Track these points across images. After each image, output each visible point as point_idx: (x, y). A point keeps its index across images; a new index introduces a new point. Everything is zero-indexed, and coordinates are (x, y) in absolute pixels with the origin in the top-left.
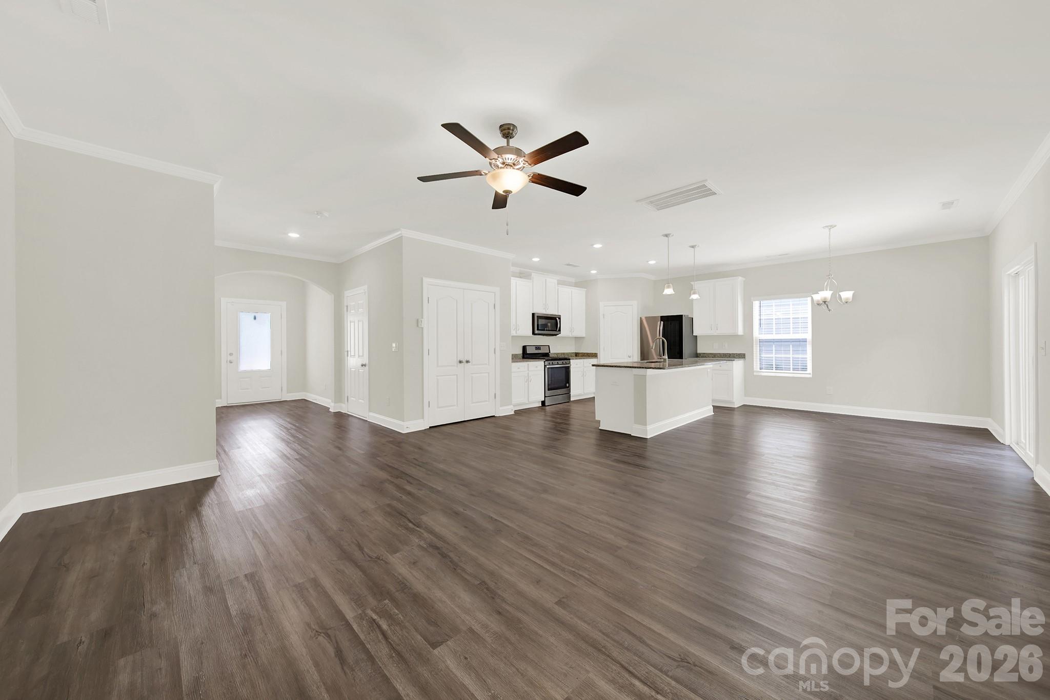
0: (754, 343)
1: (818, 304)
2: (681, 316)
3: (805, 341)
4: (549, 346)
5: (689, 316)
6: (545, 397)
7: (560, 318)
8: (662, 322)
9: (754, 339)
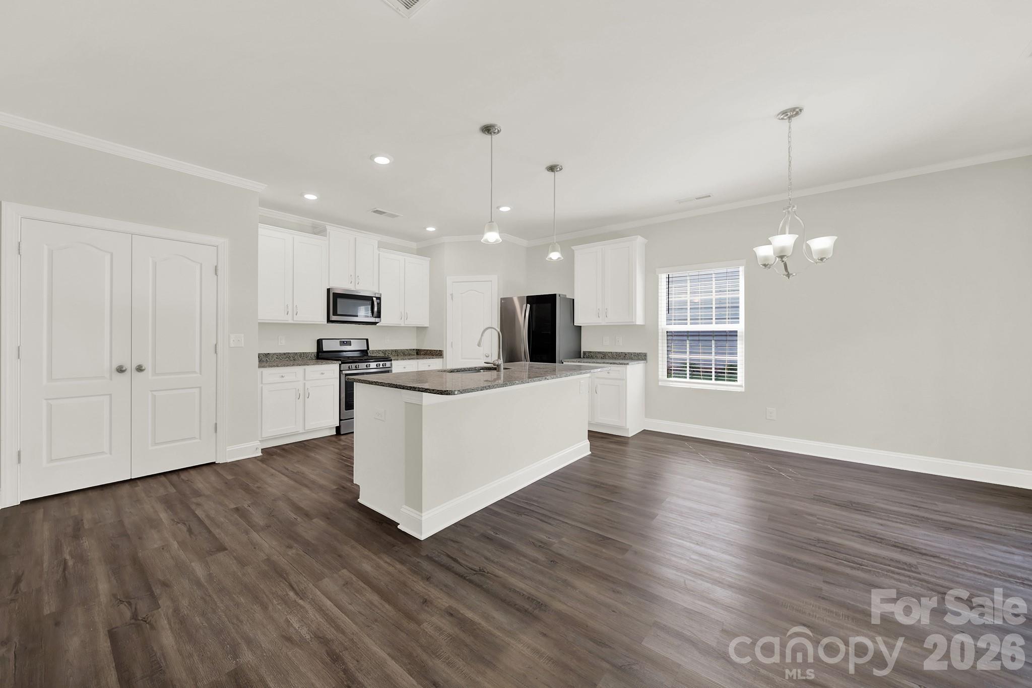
0: (660, 337)
1: (765, 265)
2: (553, 297)
3: (734, 334)
4: (367, 340)
5: (567, 297)
6: (340, 420)
7: (379, 299)
8: (529, 305)
9: (660, 331)
